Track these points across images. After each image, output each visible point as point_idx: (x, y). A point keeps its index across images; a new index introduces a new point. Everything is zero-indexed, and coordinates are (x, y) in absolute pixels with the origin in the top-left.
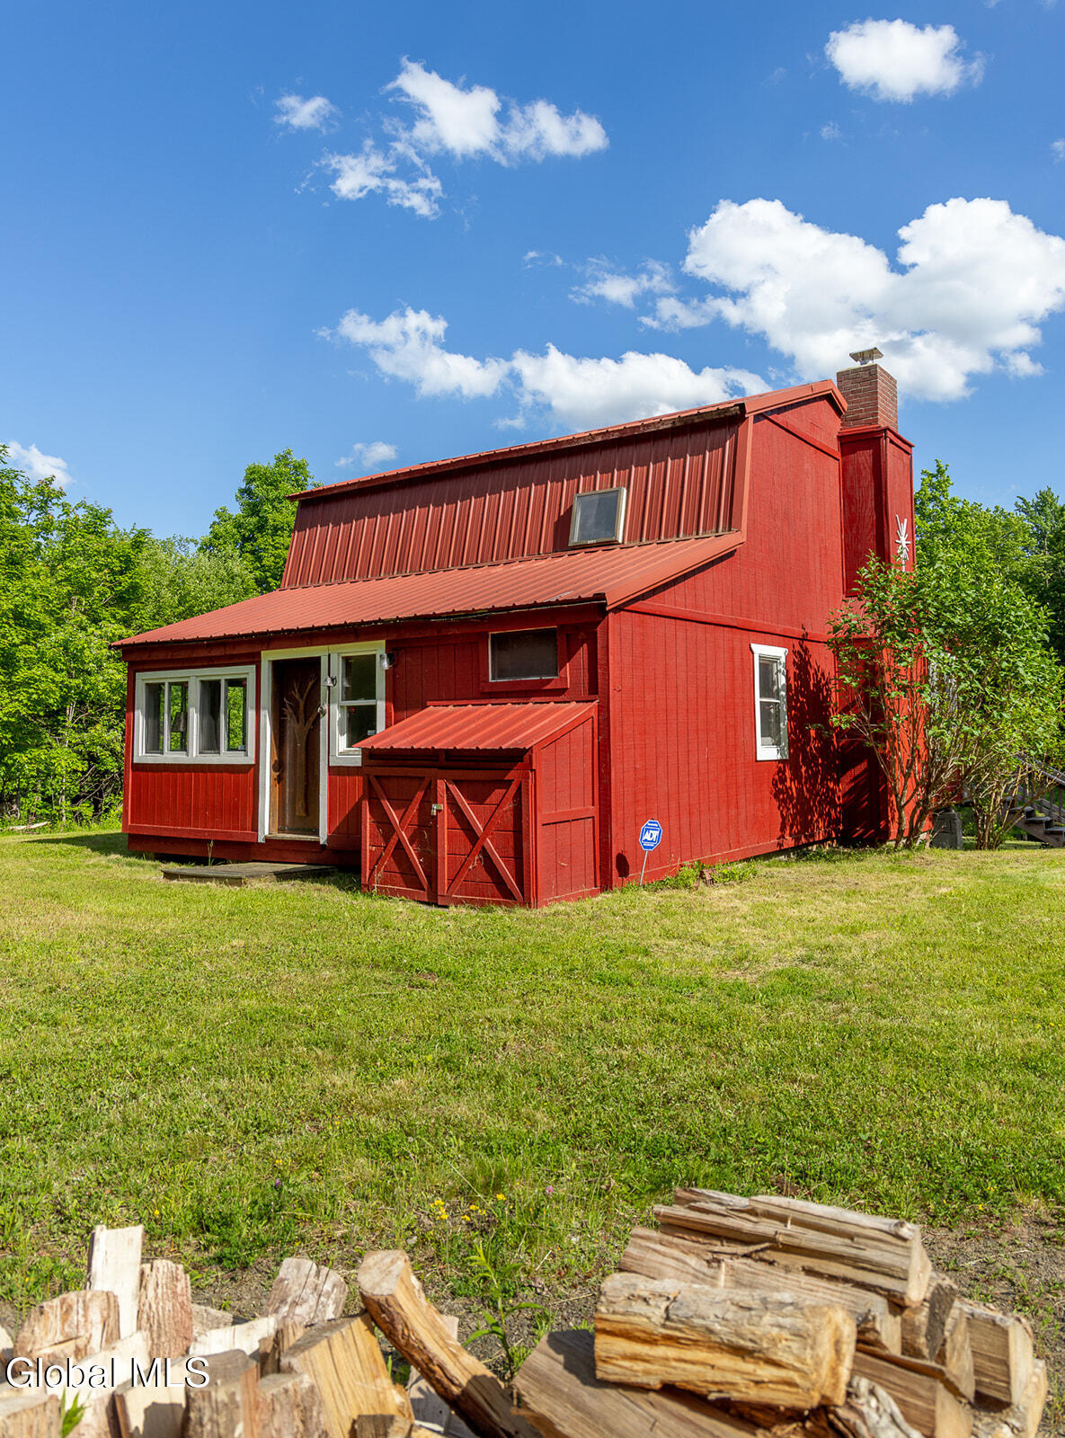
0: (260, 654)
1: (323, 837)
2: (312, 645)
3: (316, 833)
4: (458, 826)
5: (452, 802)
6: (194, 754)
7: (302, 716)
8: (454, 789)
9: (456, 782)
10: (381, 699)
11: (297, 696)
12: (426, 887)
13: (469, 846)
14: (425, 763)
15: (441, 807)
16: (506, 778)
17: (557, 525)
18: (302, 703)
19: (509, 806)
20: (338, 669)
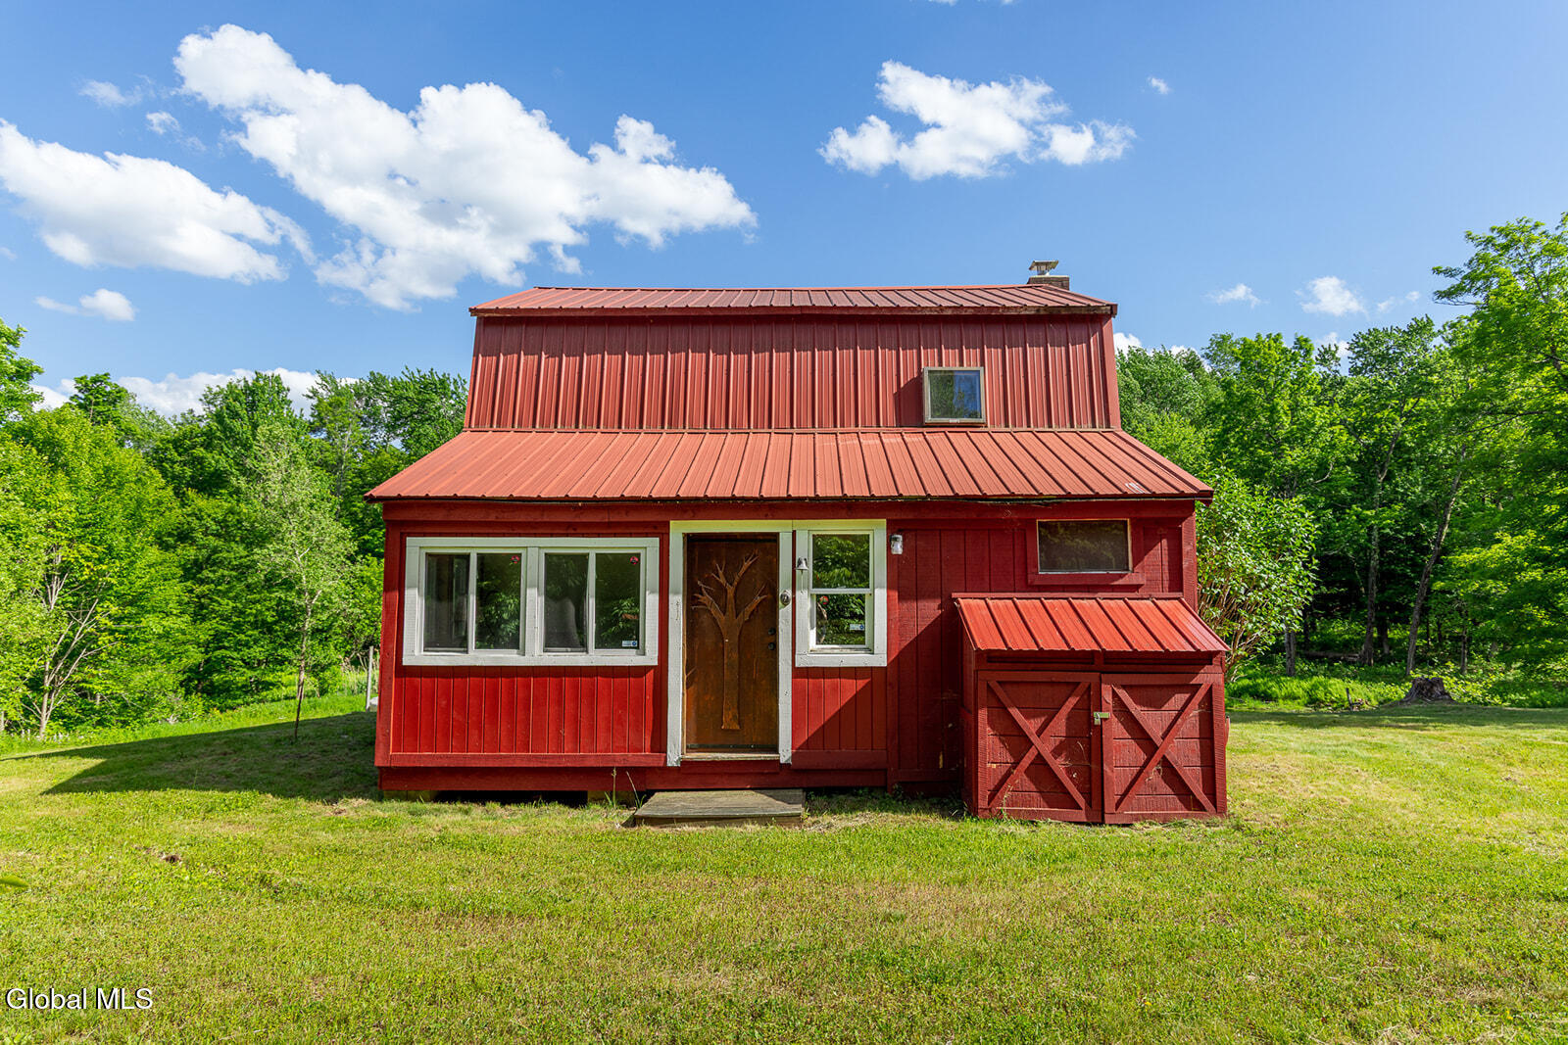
0: (667, 525)
1: (785, 754)
2: (773, 518)
3: (775, 749)
4: (1127, 735)
5: (1122, 710)
6: (534, 652)
7: (731, 606)
8: (1123, 694)
9: (1124, 687)
10: (881, 587)
11: (722, 580)
12: (1083, 806)
13: (1143, 757)
14: (1079, 666)
15: (1106, 715)
16: (1193, 682)
17: (898, 397)
18: (731, 590)
19: (1194, 712)
20: (805, 549)
